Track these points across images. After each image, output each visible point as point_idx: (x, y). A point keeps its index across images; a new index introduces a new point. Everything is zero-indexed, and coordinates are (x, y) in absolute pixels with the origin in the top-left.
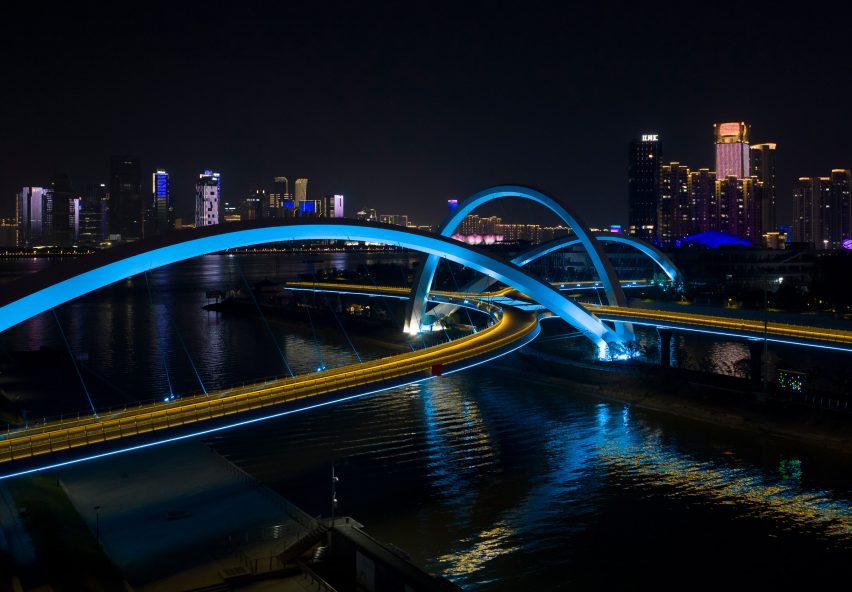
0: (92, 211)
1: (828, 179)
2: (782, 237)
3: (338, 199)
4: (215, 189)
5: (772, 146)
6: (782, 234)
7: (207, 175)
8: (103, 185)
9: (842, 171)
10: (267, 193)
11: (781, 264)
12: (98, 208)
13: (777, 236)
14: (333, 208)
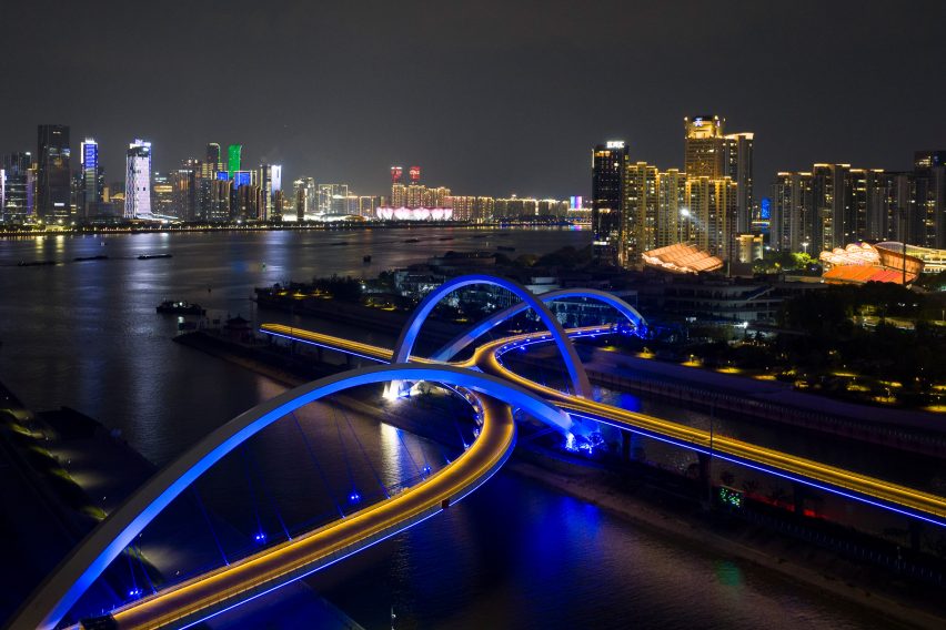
0: (18, 182)
1: (809, 174)
2: (756, 240)
3: (276, 171)
4: (147, 159)
5: (749, 136)
6: (757, 236)
7: (138, 143)
8: (28, 154)
9: (826, 165)
10: (200, 163)
11: (749, 301)
12: (24, 179)
13: (752, 239)
14: (270, 180)
